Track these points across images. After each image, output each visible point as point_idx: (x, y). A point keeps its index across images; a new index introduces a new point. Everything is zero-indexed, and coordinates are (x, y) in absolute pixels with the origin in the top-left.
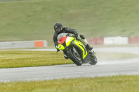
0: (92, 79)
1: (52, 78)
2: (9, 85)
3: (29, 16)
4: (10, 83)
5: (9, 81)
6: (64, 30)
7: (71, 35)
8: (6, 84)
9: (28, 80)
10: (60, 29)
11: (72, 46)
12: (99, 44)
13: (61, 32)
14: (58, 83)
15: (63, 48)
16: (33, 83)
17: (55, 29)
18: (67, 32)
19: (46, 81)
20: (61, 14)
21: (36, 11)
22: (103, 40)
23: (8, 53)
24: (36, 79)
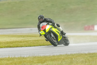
0: (86, 54)
1: (58, 54)
2: (28, 59)
3: (42, 10)
4: (28, 57)
5: (28, 56)
6: (45, 21)
7: (50, 24)
8: (26, 58)
9: (42, 55)
10: (42, 20)
11: (50, 32)
12: (91, 30)
13: (43, 22)
14: (63, 57)
15: (44, 33)
16: (45, 57)
17: (39, 19)
18: (47, 21)
19: (54, 56)
20: (65, 9)
21: (47, 6)
22: (94, 27)
23: (27, 36)
24: (47, 55)
